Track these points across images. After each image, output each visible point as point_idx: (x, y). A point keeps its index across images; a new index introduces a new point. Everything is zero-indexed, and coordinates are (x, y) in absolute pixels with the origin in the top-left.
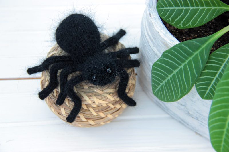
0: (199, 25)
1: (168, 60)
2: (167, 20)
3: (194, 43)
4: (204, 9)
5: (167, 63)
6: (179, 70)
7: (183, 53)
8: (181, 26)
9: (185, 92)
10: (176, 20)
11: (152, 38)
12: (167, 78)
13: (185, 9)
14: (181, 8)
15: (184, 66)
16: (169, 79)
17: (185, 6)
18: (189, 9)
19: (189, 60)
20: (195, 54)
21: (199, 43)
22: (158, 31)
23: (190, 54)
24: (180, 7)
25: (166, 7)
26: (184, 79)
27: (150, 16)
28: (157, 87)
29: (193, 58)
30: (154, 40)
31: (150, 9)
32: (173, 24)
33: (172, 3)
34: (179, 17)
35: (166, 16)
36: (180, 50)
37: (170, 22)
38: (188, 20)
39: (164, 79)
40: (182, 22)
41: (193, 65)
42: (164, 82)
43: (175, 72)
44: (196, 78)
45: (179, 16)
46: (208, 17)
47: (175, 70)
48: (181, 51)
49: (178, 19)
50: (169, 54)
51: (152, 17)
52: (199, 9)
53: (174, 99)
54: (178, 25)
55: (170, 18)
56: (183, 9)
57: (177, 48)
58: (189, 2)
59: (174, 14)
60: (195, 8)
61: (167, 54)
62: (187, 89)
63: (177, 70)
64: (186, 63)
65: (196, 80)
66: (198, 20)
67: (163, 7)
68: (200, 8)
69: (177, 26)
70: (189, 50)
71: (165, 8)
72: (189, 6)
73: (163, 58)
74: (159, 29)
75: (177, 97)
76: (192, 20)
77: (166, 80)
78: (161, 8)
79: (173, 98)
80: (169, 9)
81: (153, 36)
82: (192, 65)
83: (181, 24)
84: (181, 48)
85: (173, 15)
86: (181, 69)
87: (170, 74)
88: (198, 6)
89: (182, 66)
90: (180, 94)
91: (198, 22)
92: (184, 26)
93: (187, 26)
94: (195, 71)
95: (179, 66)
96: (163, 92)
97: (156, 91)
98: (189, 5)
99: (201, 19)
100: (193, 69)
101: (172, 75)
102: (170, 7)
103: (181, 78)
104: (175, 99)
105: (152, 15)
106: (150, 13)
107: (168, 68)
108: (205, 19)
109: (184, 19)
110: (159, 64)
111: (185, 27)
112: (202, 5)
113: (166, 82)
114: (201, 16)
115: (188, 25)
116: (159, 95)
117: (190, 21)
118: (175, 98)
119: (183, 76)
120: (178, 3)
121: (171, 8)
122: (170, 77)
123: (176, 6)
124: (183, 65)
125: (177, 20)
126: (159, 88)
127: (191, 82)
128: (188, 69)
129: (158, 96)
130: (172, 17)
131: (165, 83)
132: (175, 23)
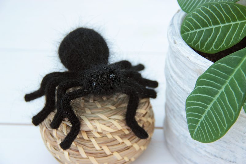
0: (235, 43)
1: (204, 86)
2: (195, 46)
3: (232, 57)
4: (238, 24)
5: (204, 91)
6: (220, 95)
7: (221, 72)
8: (213, 49)
9: (232, 119)
10: (206, 43)
11: (180, 74)
12: (206, 110)
13: (215, 28)
14: (210, 27)
15: (225, 89)
16: (209, 110)
17: (214, 25)
18: (220, 27)
19: (230, 79)
20: (236, 70)
21: (239, 56)
22: (187, 56)
23: (229, 72)
24: (208, 26)
25: (192, 29)
26: (228, 103)
27: (175, 43)
28: (196, 126)
29: (234, 76)
30: (183, 76)
31: (174, 37)
32: (203, 50)
33: (199, 24)
34: (209, 39)
35: (193, 41)
36: (217, 70)
37: (199, 48)
38: (220, 40)
39: (202, 112)
40: (214, 44)
41: (237, 83)
42: (203, 116)
43: (215, 99)
44: (242, 98)
45: (209, 37)
46: (243, 31)
47: (214, 97)
48: (219, 71)
49: (208, 41)
50: (204, 79)
51: (177, 43)
52: (231, 25)
53: (219, 135)
54: (209, 49)
55: (199, 43)
56: (212, 29)
57: (213, 68)
58: (218, 19)
59: (202, 36)
60: (226, 24)
61: (202, 79)
62: (234, 115)
63: (217, 96)
64: (227, 83)
65: (243, 100)
66: (233, 37)
67: (188, 31)
68: (233, 23)
69: (208, 51)
70: (228, 67)
71: (191, 32)
72: (219, 24)
73: (197, 87)
74: (188, 53)
75: (222, 130)
76: (225, 40)
77: (206, 113)
78: (186, 33)
79: (218, 132)
80: (196, 32)
81: (181, 72)
82: (235, 83)
83: (213, 47)
84: (218, 67)
85: (202, 38)
86: (222, 92)
87: (209, 104)
88: (230, 22)
89: (223, 89)
90: (226, 125)
91: (232, 40)
92: (216, 49)
93: (220, 48)
94: (239, 89)
95: (218, 90)
96: (204, 130)
97: (195, 133)
98: (218, 22)
99: (235, 35)
100: (237, 87)
101: (212, 104)
102: (196, 29)
103: (224, 103)
104: (221, 134)
105: (176, 41)
106: (174, 40)
107: (205, 96)
108: (241, 35)
109: (216, 40)
110: (193, 96)
111: (218, 49)
112: (234, 20)
113: (206, 115)
114: (235, 32)
115: (222, 46)
116: (200, 136)
117: (223, 40)
118: (220, 132)
119: (226, 100)
120: (205, 21)
121: (198, 30)
122: (210, 107)
123: (203, 27)
124: (224, 87)
125: (208, 43)
126: (199, 126)
127: (237, 104)
128: (231, 90)
129: (198, 138)
130: (201, 40)
131: (205, 117)
132: (205, 48)
